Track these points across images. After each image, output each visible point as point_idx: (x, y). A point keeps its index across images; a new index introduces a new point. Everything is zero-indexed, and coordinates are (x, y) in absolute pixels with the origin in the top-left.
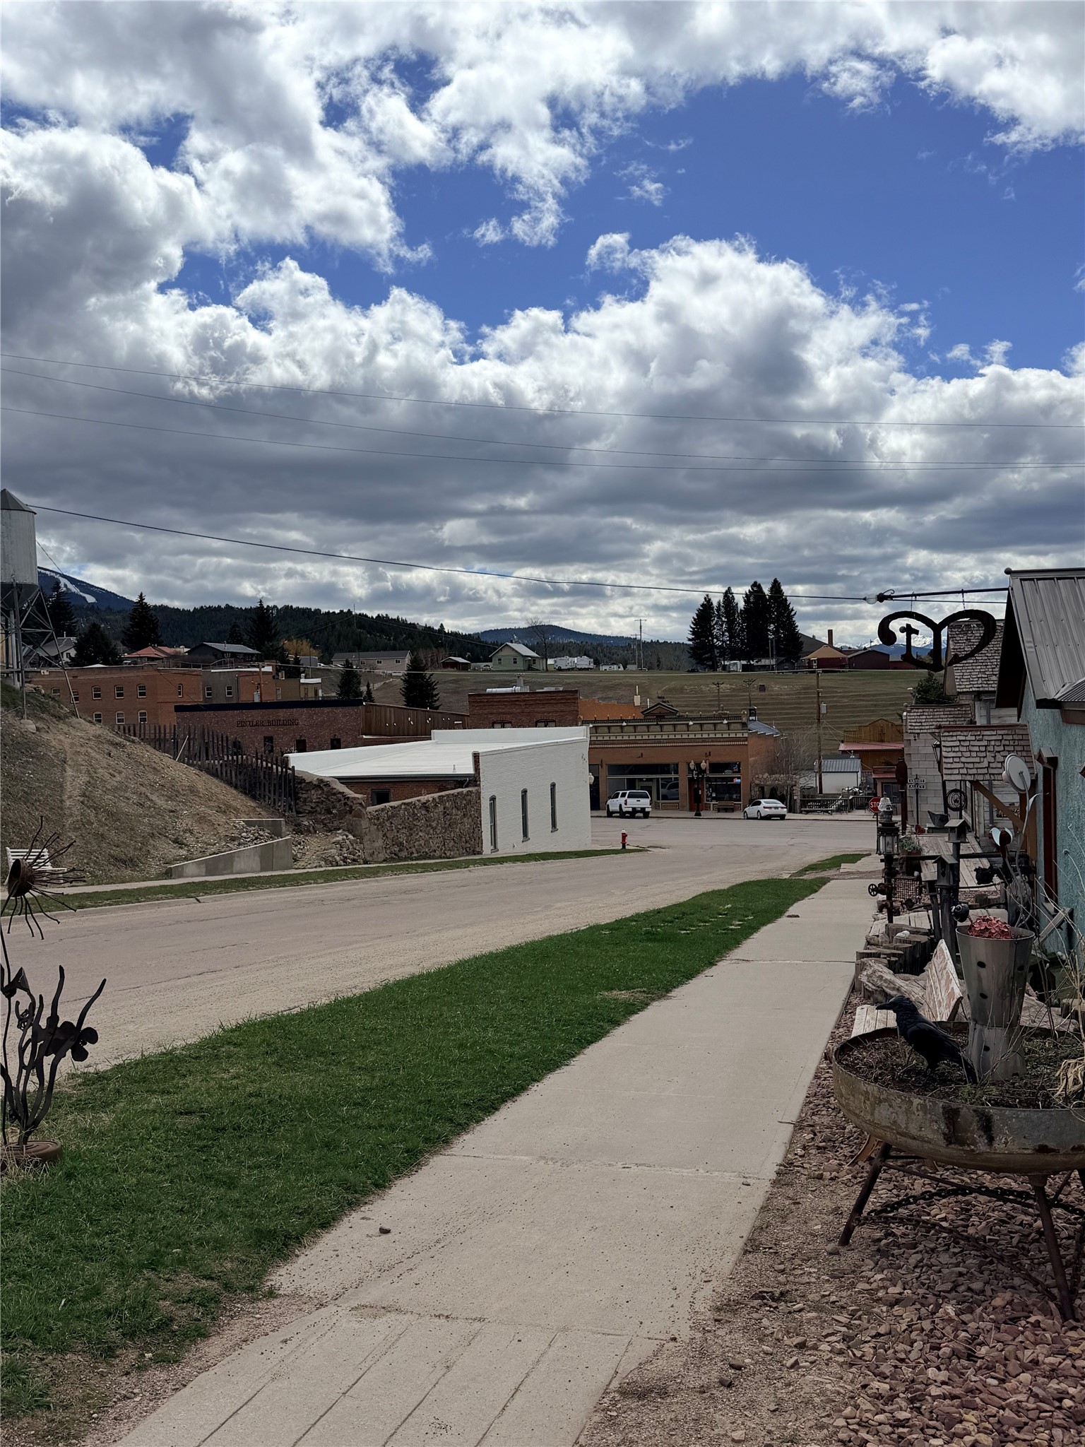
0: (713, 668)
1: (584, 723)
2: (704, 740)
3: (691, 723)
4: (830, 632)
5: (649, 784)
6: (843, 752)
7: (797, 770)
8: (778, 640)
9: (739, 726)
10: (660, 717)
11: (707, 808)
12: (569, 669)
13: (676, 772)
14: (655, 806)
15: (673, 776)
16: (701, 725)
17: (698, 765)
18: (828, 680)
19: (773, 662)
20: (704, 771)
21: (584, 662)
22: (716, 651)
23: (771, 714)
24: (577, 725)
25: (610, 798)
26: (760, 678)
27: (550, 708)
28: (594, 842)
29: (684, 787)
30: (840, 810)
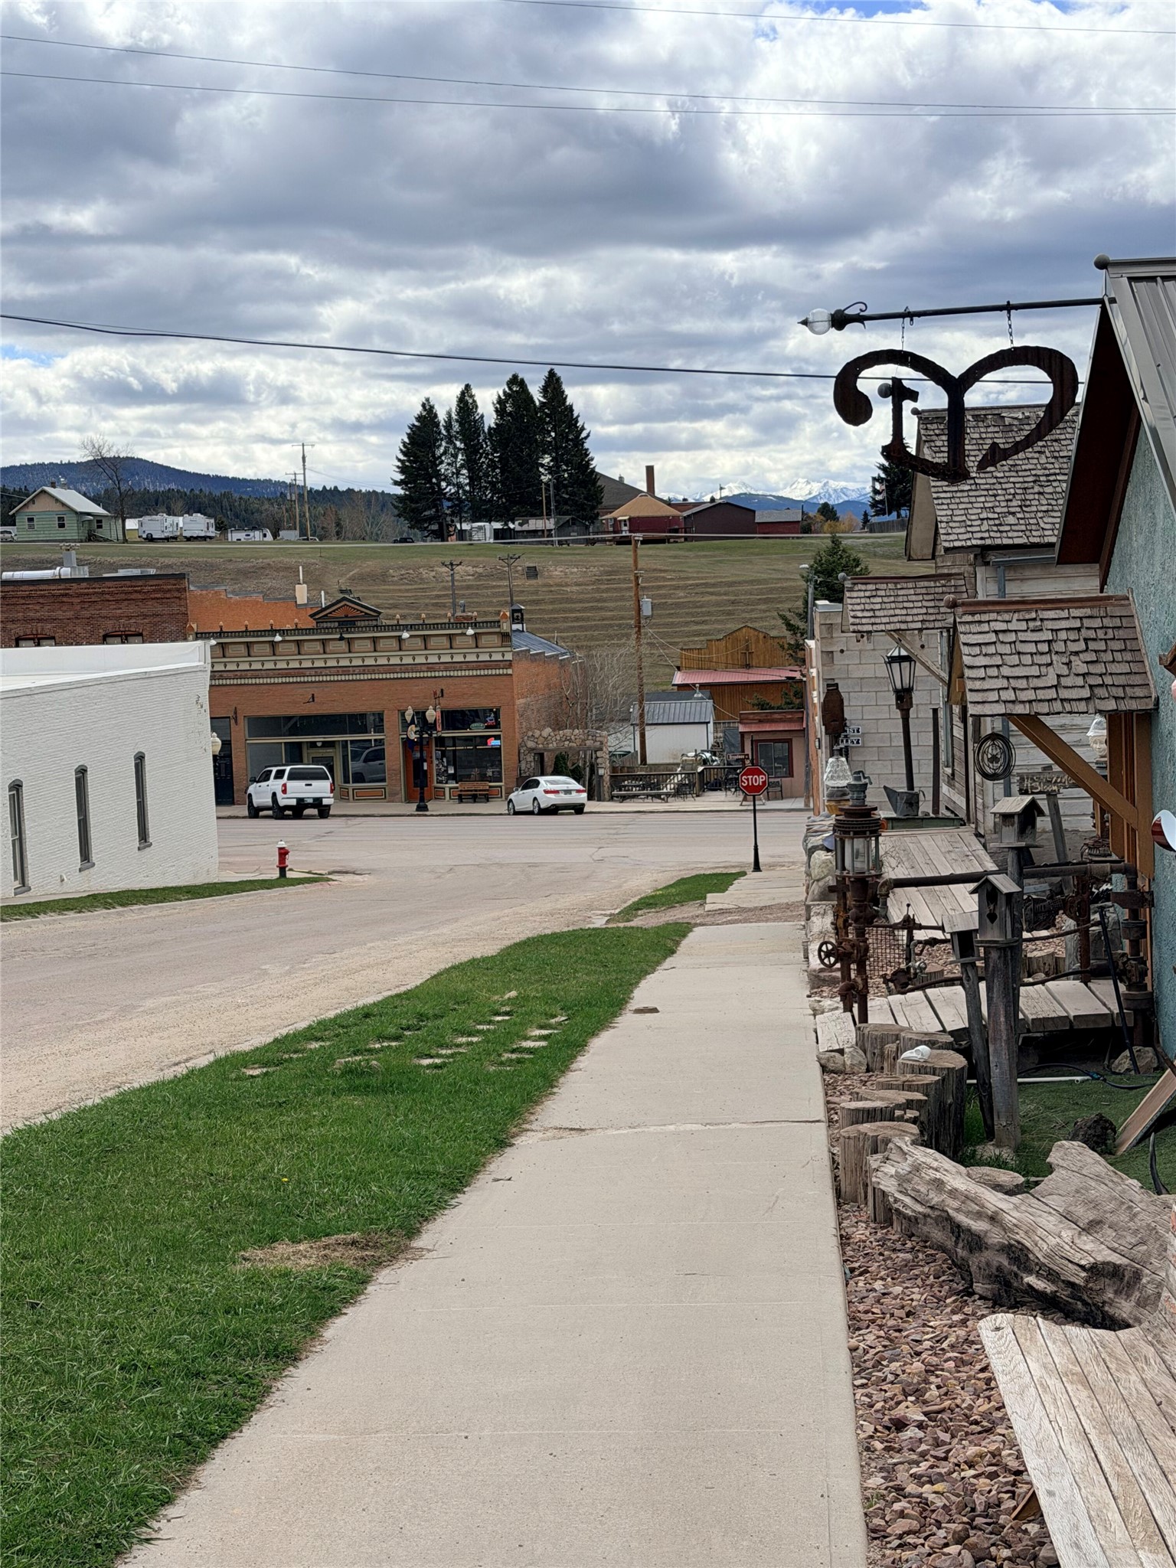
0: (441, 535)
1: (199, 636)
2: (431, 667)
3: (406, 635)
4: (650, 471)
5: (329, 752)
6: (680, 686)
7: (602, 721)
8: (559, 485)
9: (496, 640)
10: (347, 624)
11: (439, 795)
12: (167, 539)
13: (379, 729)
14: (341, 795)
15: (372, 736)
16: (425, 638)
17: (421, 715)
18: (653, 557)
19: (550, 524)
20: (433, 726)
21: (197, 524)
22: (446, 504)
23: (550, 620)
24: (185, 639)
25: (254, 780)
26: (529, 555)
27: (132, 610)
28: (223, 866)
29: (394, 758)
30: (680, 792)
